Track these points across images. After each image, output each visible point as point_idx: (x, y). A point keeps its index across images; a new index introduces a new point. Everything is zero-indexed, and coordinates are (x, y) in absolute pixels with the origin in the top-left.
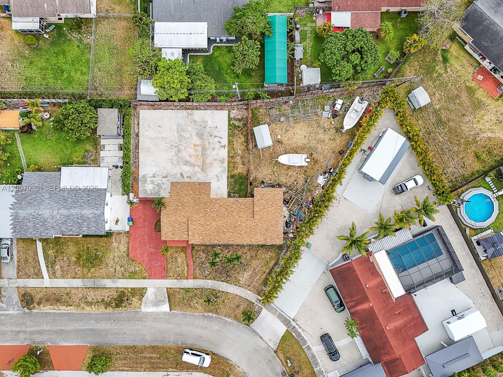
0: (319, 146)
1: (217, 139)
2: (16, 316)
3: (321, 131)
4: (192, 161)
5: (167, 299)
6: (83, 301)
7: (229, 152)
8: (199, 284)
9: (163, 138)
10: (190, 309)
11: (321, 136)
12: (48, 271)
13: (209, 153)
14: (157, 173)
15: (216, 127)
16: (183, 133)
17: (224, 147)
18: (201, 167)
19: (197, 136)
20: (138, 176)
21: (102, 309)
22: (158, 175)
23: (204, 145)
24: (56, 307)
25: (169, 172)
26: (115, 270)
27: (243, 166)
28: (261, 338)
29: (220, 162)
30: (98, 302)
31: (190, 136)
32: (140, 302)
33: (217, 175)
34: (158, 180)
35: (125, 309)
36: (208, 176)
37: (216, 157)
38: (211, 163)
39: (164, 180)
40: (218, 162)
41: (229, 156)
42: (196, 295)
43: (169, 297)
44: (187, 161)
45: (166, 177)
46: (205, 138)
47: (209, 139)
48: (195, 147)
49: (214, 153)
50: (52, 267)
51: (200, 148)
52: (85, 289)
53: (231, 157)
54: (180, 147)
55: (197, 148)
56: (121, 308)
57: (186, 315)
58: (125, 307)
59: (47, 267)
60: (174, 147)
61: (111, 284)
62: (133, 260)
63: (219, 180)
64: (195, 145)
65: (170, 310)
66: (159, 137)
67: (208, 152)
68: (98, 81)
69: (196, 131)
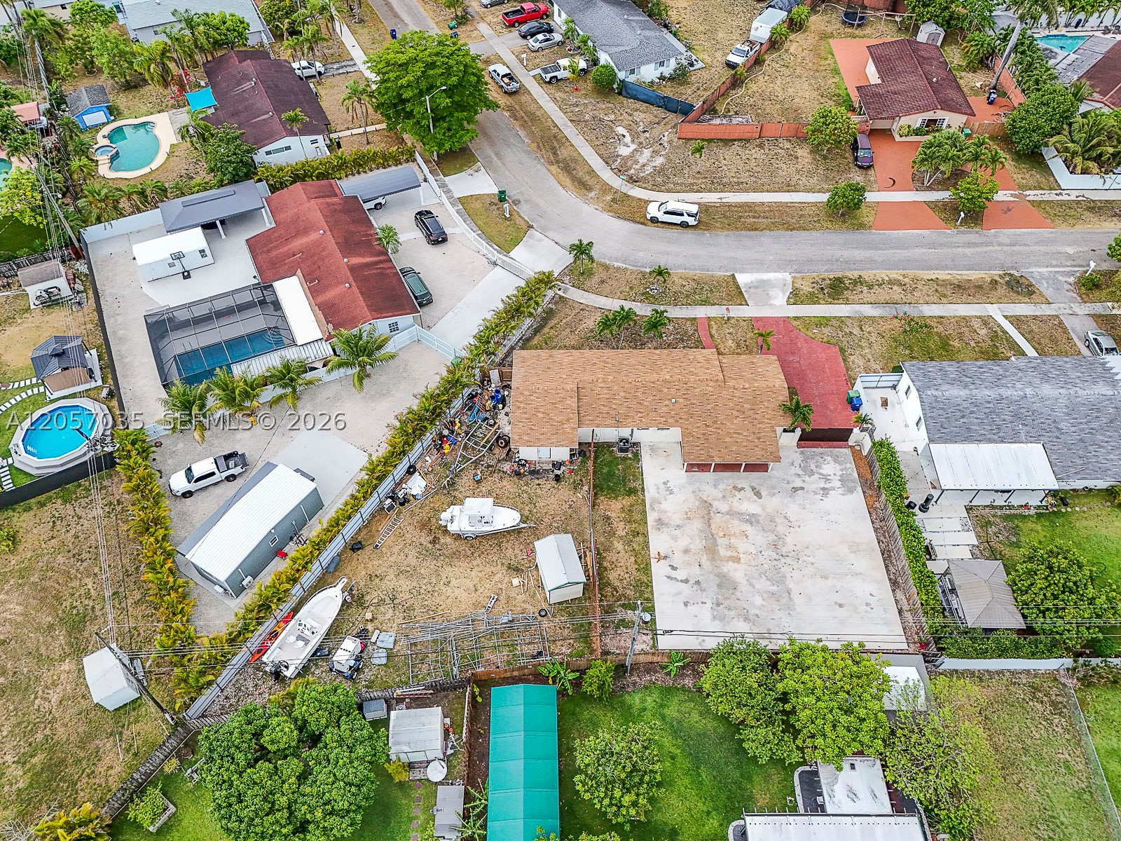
0: (413, 562)
1: (680, 575)
2: (1030, 265)
3: (402, 597)
4: (736, 522)
5: (743, 290)
6: (908, 285)
7: (646, 545)
8: (684, 310)
9: (825, 577)
10: (696, 278)
11: (405, 585)
12: (999, 326)
13: (698, 541)
14: (819, 497)
15: (686, 604)
16: (774, 588)
17: (660, 558)
18: (714, 509)
19: (734, 582)
20: (864, 492)
21: (868, 275)
22: (816, 493)
23: (713, 560)
24: (958, 277)
25: (789, 499)
26: (861, 328)
27: (609, 513)
28: (556, 243)
29: (666, 521)
30: (879, 285)
31: (754, 582)
32: (796, 285)
33: (671, 494)
34: (814, 483)
35: (822, 276)
36: (693, 492)
37: (678, 531)
38: (689, 518)
39: (798, 483)
40: (672, 523)
41: (646, 535)
42: (687, 296)
43: (741, 293)
44: (751, 523)
45: (795, 489)
46: (712, 576)
47: (703, 575)
48: (736, 554)
49: (684, 542)
50: (996, 332)
51: (722, 552)
52: (913, 302)
53: (639, 533)
54: (774, 555)
55: (729, 554)
56: (832, 277)
57: (702, 269)
58: (824, 279)
59: (1005, 332)
60: (790, 555)
61: (861, 310)
62: (828, 342)
63: (664, 483)
64: (737, 560)
65: (733, 275)
66: (834, 578)
67: (698, 544)
68: (1059, 729)
69: (738, 594)
